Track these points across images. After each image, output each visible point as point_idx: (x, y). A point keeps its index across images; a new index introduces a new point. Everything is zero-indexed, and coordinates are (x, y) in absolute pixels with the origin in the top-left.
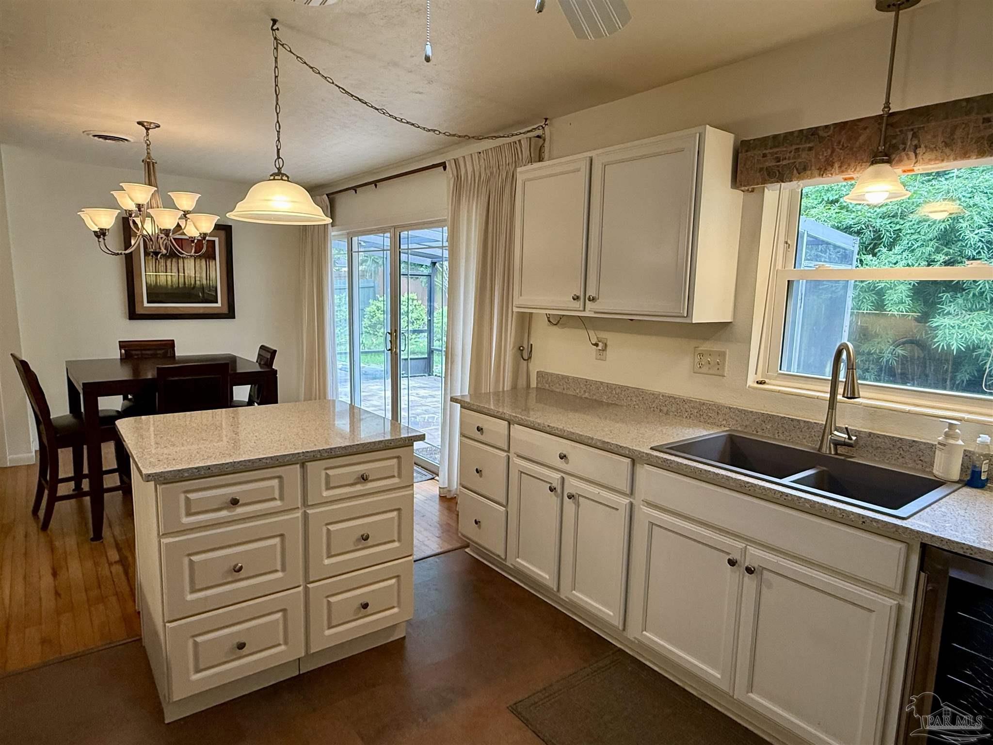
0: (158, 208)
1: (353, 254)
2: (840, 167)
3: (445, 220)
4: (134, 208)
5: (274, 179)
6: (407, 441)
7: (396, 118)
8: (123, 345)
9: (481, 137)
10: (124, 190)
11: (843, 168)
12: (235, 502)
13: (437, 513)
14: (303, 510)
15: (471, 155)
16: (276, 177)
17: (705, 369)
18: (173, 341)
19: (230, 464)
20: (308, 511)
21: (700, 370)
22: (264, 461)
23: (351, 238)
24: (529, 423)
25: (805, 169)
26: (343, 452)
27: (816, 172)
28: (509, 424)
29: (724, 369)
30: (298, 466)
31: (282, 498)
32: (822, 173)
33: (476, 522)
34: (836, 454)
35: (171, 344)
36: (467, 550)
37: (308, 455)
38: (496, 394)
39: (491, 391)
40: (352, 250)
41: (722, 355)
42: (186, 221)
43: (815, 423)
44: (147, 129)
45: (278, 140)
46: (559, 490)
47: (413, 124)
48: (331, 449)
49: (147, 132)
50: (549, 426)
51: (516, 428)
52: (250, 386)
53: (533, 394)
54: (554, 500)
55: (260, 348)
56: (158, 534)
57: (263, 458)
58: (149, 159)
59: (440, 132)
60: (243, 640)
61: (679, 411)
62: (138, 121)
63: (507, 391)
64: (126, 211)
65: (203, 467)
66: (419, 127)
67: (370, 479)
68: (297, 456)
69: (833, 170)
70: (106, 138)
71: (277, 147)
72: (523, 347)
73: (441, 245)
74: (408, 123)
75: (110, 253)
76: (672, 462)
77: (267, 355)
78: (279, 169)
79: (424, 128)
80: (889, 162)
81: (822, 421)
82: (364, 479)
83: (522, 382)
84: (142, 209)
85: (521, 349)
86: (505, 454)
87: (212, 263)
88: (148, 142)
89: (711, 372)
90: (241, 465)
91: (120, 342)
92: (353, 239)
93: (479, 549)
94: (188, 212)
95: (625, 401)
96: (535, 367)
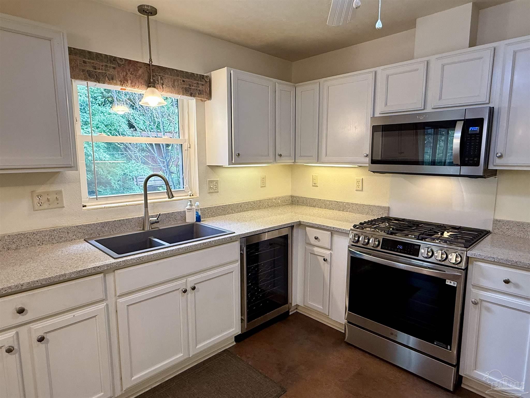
2: (131, 83)
17: (45, 206)
29: (62, 202)
34: (152, 229)
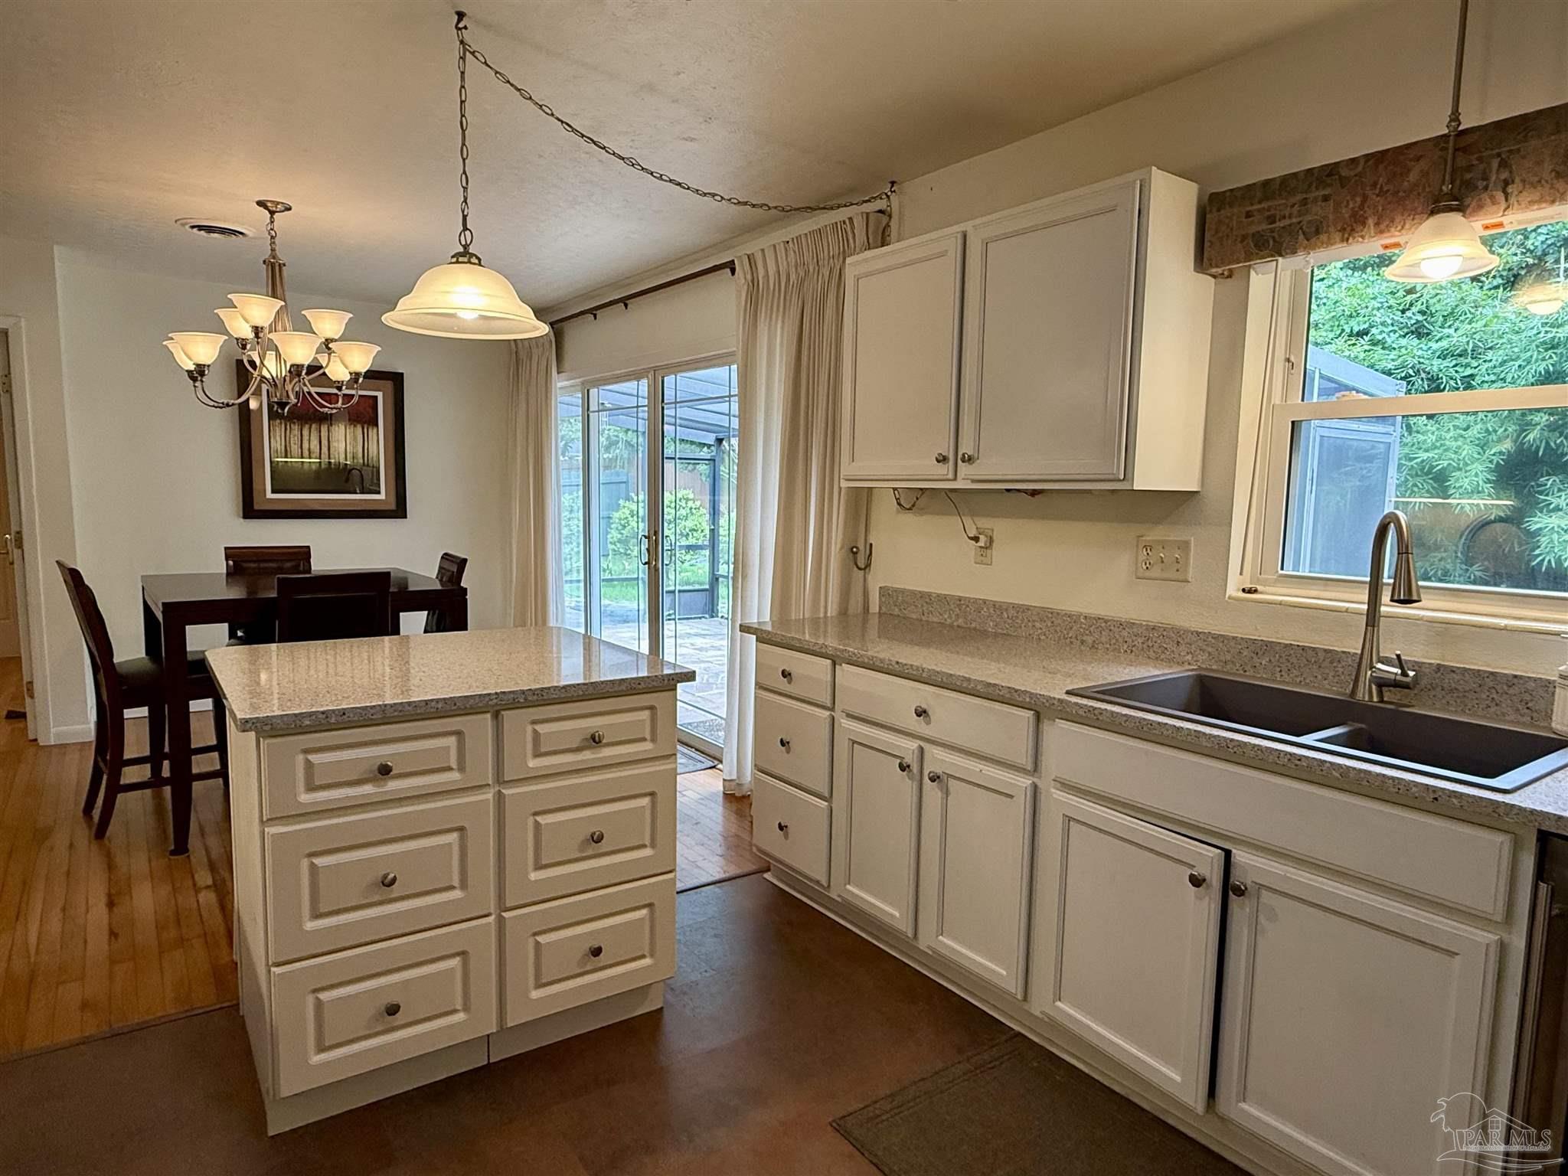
0: (285, 330)
1: (591, 414)
2: (1377, 224)
3: (732, 354)
4: (249, 334)
5: (457, 262)
6: (666, 681)
7: (652, 174)
8: (231, 553)
9: (789, 208)
10: (236, 307)
11: (1382, 226)
12: (385, 771)
13: (720, 819)
14: (497, 789)
15: (774, 246)
16: (461, 259)
17: (1155, 572)
18: (308, 547)
19: (378, 708)
20: (503, 791)
21: (1148, 574)
22: (433, 704)
23: (588, 391)
24: (866, 660)
25: (1317, 232)
26: (563, 696)
27: (1337, 236)
28: (834, 664)
29: (1186, 571)
30: (489, 716)
31: (461, 768)
32: (1346, 236)
33: (781, 827)
34: (1382, 701)
35: (303, 555)
36: (767, 876)
37: (505, 698)
38: (815, 622)
39: (806, 616)
40: (588, 409)
41: (1184, 546)
42: (329, 354)
43: (1344, 652)
44: (272, 213)
45: (465, 201)
46: (915, 768)
47: (679, 184)
48: (542, 689)
49: (272, 217)
50: (897, 663)
51: (845, 671)
52: (426, 612)
53: (874, 621)
54: (906, 785)
55: (442, 557)
56: (261, 821)
57: (432, 700)
58: (274, 258)
59: (722, 197)
60: (394, 999)
61: (1114, 641)
62: (257, 199)
63: (832, 617)
64: (237, 339)
65: (333, 711)
66: (688, 188)
67: (604, 741)
68: (487, 699)
69: (1365, 230)
70: (210, 229)
71: (463, 212)
72: (857, 548)
73: (728, 394)
74: (671, 181)
75: (212, 403)
76: (1102, 711)
77: (453, 567)
78: (466, 246)
79: (697, 190)
80: (1461, 209)
81: (1355, 649)
82: (595, 740)
83: (855, 605)
84: (261, 335)
85: (853, 552)
86: (827, 713)
87: (372, 432)
88: (273, 233)
89: (1165, 575)
90: (395, 711)
91: (226, 548)
92: (591, 391)
93: (786, 871)
94: (332, 340)
95: (1023, 628)
96: (877, 580)
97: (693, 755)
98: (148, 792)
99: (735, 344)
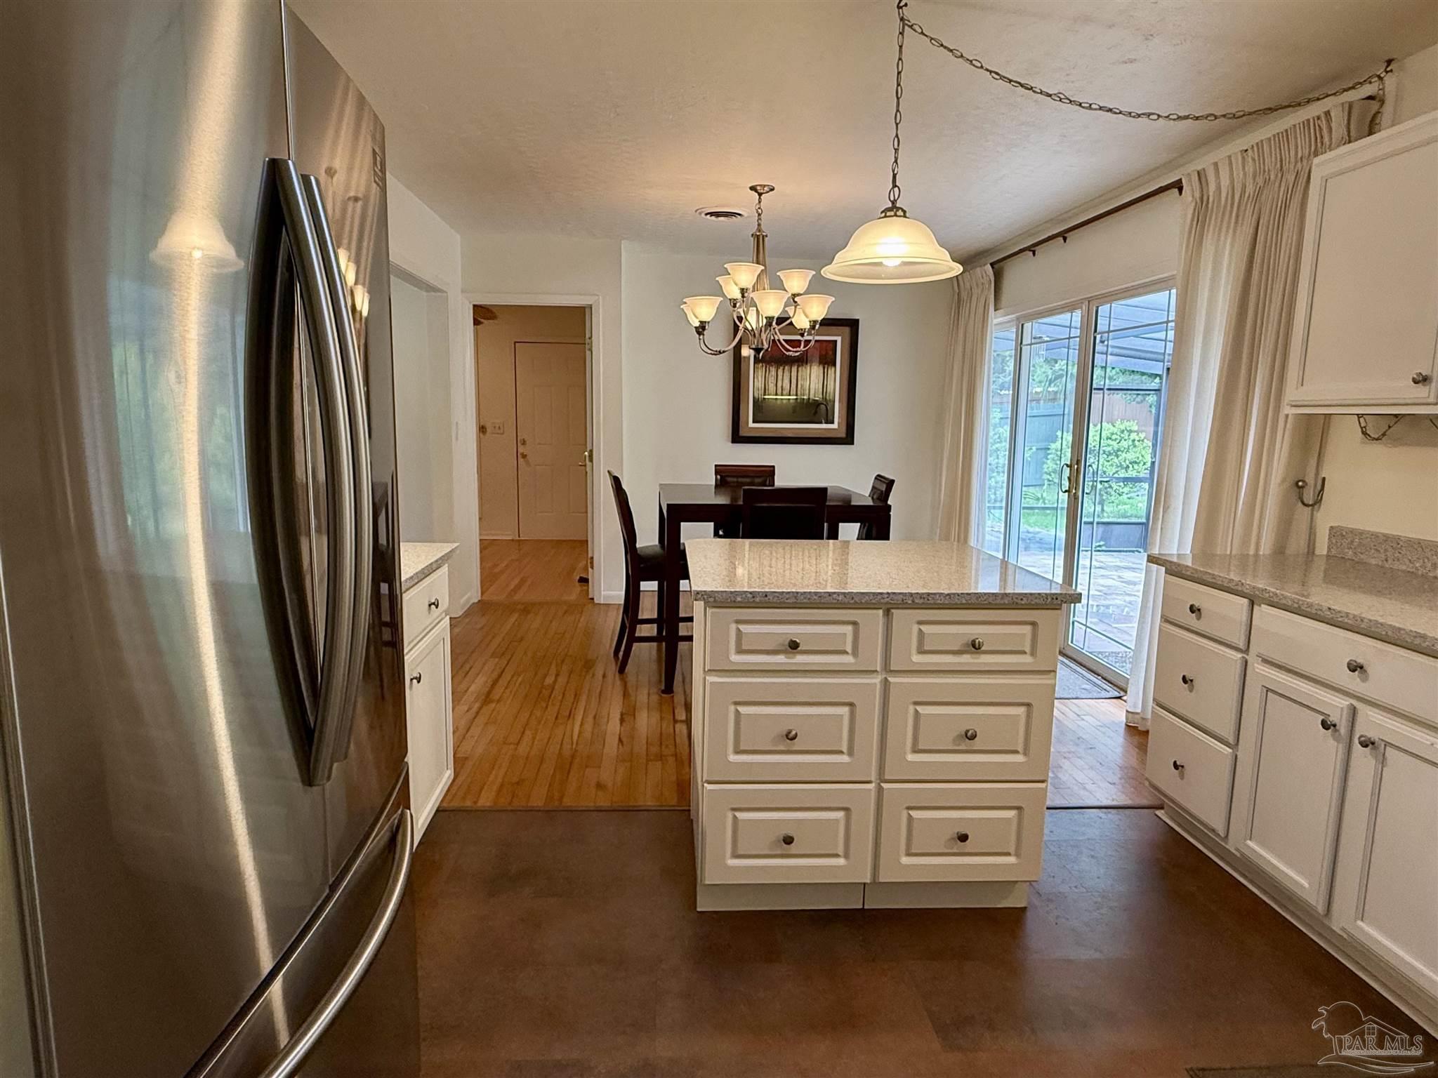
0: (764, 289)
1: (1024, 348)
3: (1173, 277)
4: (738, 295)
5: (886, 216)
6: (1049, 600)
7: (1080, 105)
8: (720, 470)
9: (1242, 113)
10: (729, 274)
12: (794, 646)
13: (1119, 750)
14: (884, 676)
15: (1230, 157)
16: (888, 214)
18: (773, 467)
19: (791, 594)
20: (889, 679)
22: (835, 596)
23: (1023, 325)
24: (1290, 603)
26: (947, 602)
28: (1252, 603)
30: (881, 612)
31: (855, 653)
33: (1176, 766)
35: (769, 472)
36: (1160, 813)
37: (895, 598)
38: (1243, 558)
39: (1234, 552)
40: (1021, 343)
42: (796, 307)
44: (760, 195)
45: (896, 161)
46: (1343, 730)
47: (1110, 110)
48: (929, 594)
49: (760, 198)
51: (1264, 613)
52: (859, 524)
53: (1319, 566)
54: (1330, 747)
55: (876, 478)
56: (704, 670)
57: (835, 593)
58: (759, 231)
59: (1159, 116)
60: (791, 833)
62: (750, 185)
63: (1264, 555)
64: (730, 300)
65: (759, 592)
66: (1120, 113)
67: (983, 648)
68: (879, 597)
70: (717, 214)
71: (893, 171)
72: (1303, 481)
73: (1166, 320)
74: (1101, 108)
75: (710, 352)
77: (884, 487)
78: (894, 202)
79: (1130, 113)
82: (975, 647)
83: (1297, 544)
84: (746, 295)
85: (1299, 486)
86: (1240, 655)
87: (831, 371)
88: (760, 211)
90: (805, 598)
91: (716, 466)
92: (1025, 326)
93: (1180, 813)
94: (799, 295)
96: (1327, 518)
97: (1099, 683)
98: (655, 644)
99: (1175, 269)
